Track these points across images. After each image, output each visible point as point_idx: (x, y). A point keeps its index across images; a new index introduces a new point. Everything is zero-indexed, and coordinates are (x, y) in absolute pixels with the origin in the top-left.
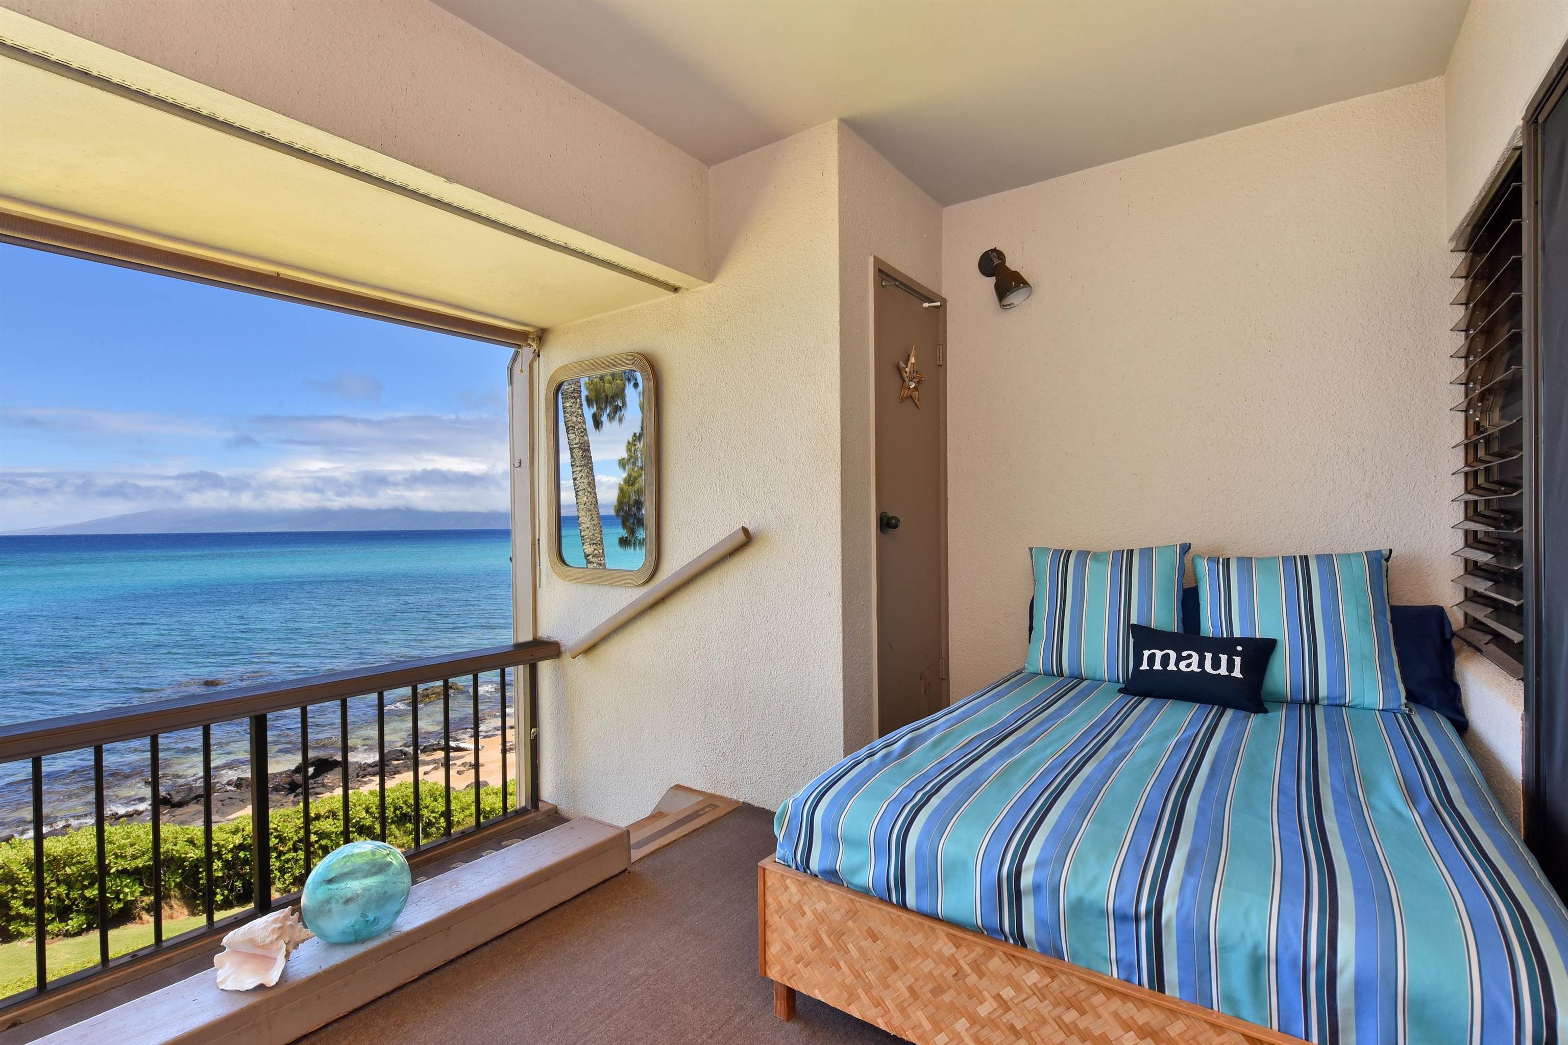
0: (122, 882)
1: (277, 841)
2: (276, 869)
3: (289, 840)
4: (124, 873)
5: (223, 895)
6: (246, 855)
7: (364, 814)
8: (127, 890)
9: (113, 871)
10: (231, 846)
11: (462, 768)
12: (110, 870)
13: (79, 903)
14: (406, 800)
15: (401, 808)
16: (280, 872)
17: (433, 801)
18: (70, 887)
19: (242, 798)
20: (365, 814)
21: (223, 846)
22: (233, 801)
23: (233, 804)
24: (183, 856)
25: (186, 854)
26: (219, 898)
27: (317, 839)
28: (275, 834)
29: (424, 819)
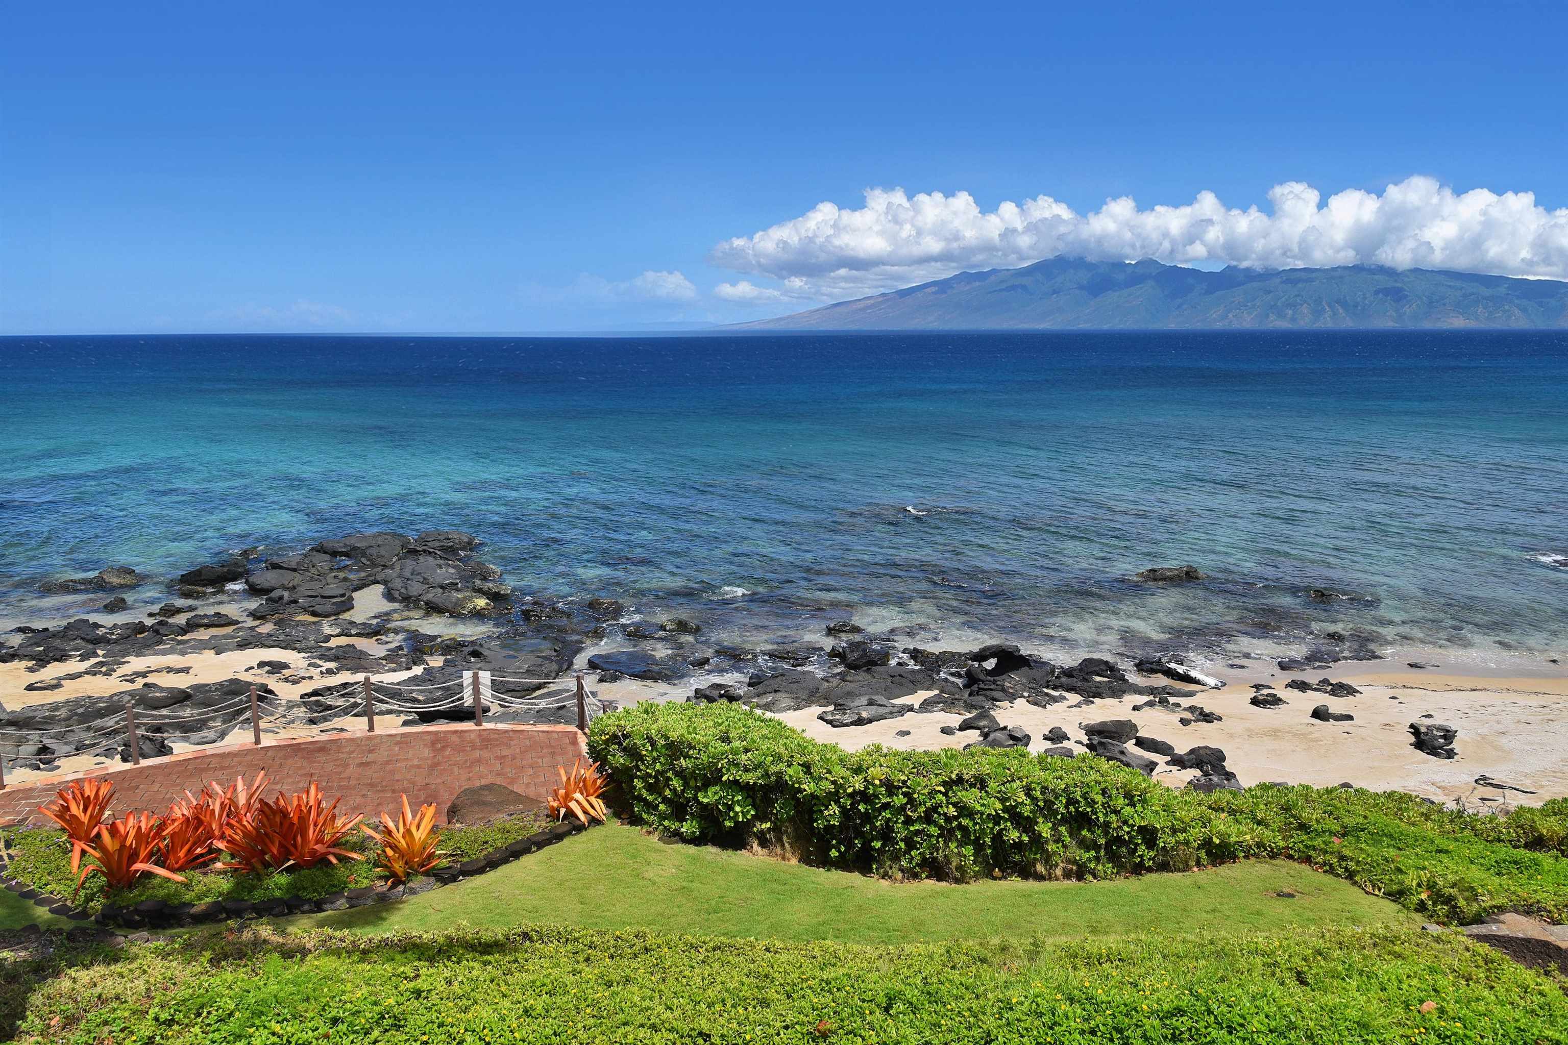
0: (733, 796)
1: (905, 801)
2: (902, 840)
3: (920, 804)
4: (735, 784)
5: (839, 851)
6: (866, 809)
7: (1022, 797)
8: (738, 809)
9: (724, 778)
10: (850, 790)
11: (1188, 715)
12: (722, 776)
13: (692, 805)
14: (1087, 793)
15: (1078, 802)
16: (906, 844)
17: (1128, 805)
18: (686, 784)
19: (913, 679)
20: (1024, 798)
21: (841, 786)
22: (903, 680)
23: (903, 685)
24: (797, 786)
25: (800, 783)
26: (834, 853)
27: (956, 814)
28: (904, 790)
29: (1111, 831)
